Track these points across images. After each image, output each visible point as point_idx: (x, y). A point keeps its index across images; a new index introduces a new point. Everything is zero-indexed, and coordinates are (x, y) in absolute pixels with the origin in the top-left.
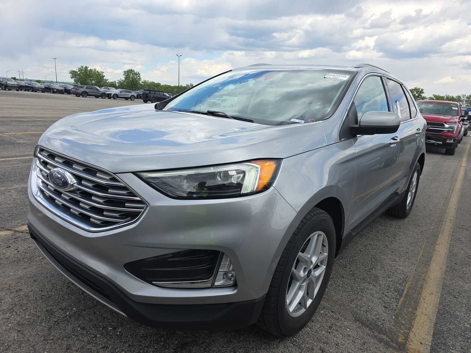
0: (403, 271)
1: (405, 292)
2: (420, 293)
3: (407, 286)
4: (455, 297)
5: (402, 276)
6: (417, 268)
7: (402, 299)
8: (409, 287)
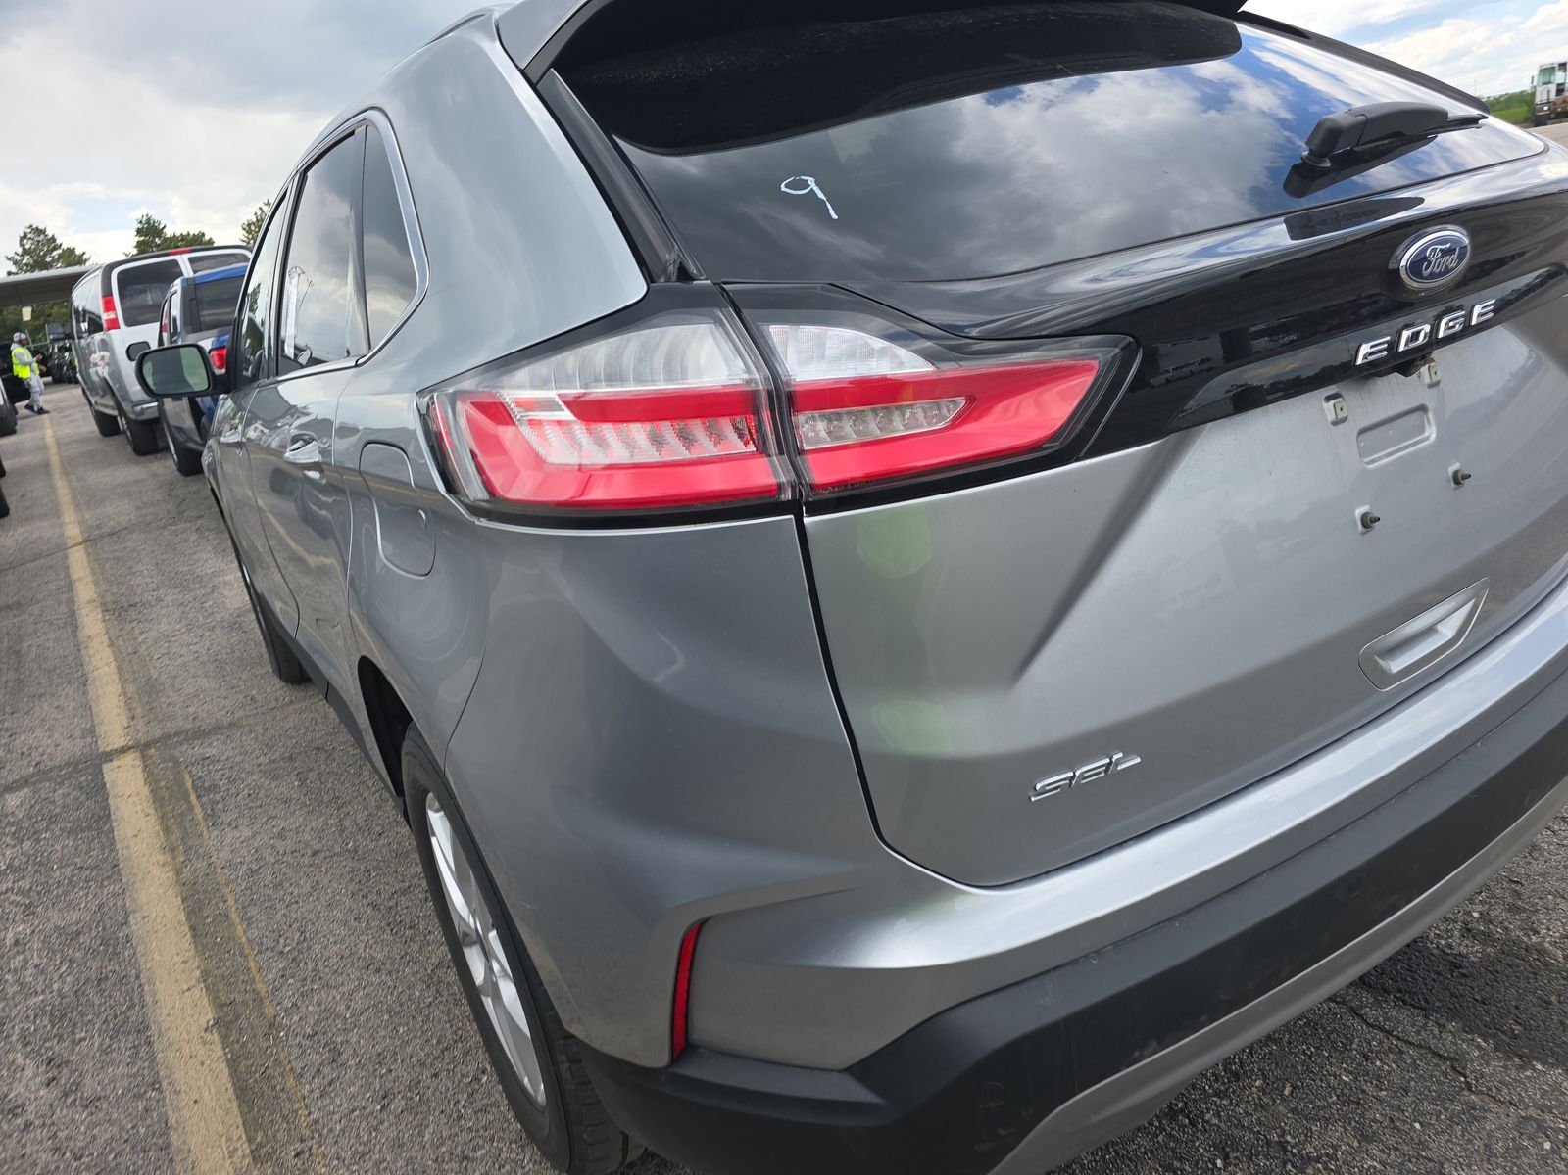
0: (236, 827)
1: (193, 798)
2: (163, 818)
3: (198, 810)
4: (81, 868)
5: (227, 818)
6: (210, 864)
7: (189, 785)
8: (193, 810)
